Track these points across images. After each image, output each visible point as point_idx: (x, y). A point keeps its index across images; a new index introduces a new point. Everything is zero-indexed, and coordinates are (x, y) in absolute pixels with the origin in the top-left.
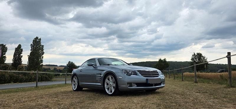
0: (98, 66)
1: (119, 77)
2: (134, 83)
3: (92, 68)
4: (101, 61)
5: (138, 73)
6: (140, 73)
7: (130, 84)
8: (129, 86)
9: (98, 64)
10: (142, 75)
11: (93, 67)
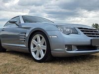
0: (23, 24)
1: (53, 37)
2: (75, 45)
3: (14, 26)
4: (26, 19)
5: (79, 31)
6: (82, 31)
7: (69, 47)
8: (67, 50)
9: (22, 22)
10: (85, 34)
11: (16, 24)
